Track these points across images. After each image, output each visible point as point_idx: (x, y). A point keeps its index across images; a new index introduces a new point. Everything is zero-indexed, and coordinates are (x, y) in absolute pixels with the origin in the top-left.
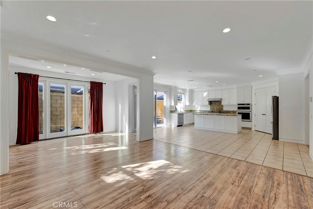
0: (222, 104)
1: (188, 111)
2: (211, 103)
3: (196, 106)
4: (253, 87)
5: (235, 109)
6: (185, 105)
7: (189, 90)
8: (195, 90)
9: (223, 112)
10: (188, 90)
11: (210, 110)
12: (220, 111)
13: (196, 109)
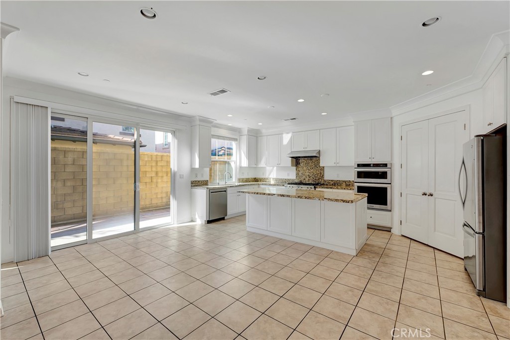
0: (321, 165)
1: (247, 180)
2: (296, 160)
3: (268, 168)
4: (395, 119)
5: (351, 176)
6: (241, 167)
7: (249, 131)
8: (264, 131)
9: (323, 184)
10: (245, 132)
11: (295, 178)
12: (317, 182)
13: (267, 177)
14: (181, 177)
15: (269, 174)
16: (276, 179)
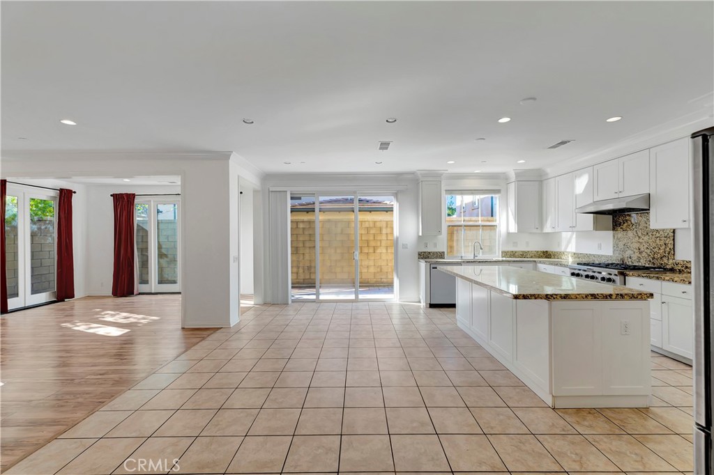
2: (614, 218)
3: (564, 235)
9: (672, 271)
11: (612, 254)
12: (658, 263)
13: (563, 250)
14: (405, 246)
15: (567, 246)
16: (575, 254)
